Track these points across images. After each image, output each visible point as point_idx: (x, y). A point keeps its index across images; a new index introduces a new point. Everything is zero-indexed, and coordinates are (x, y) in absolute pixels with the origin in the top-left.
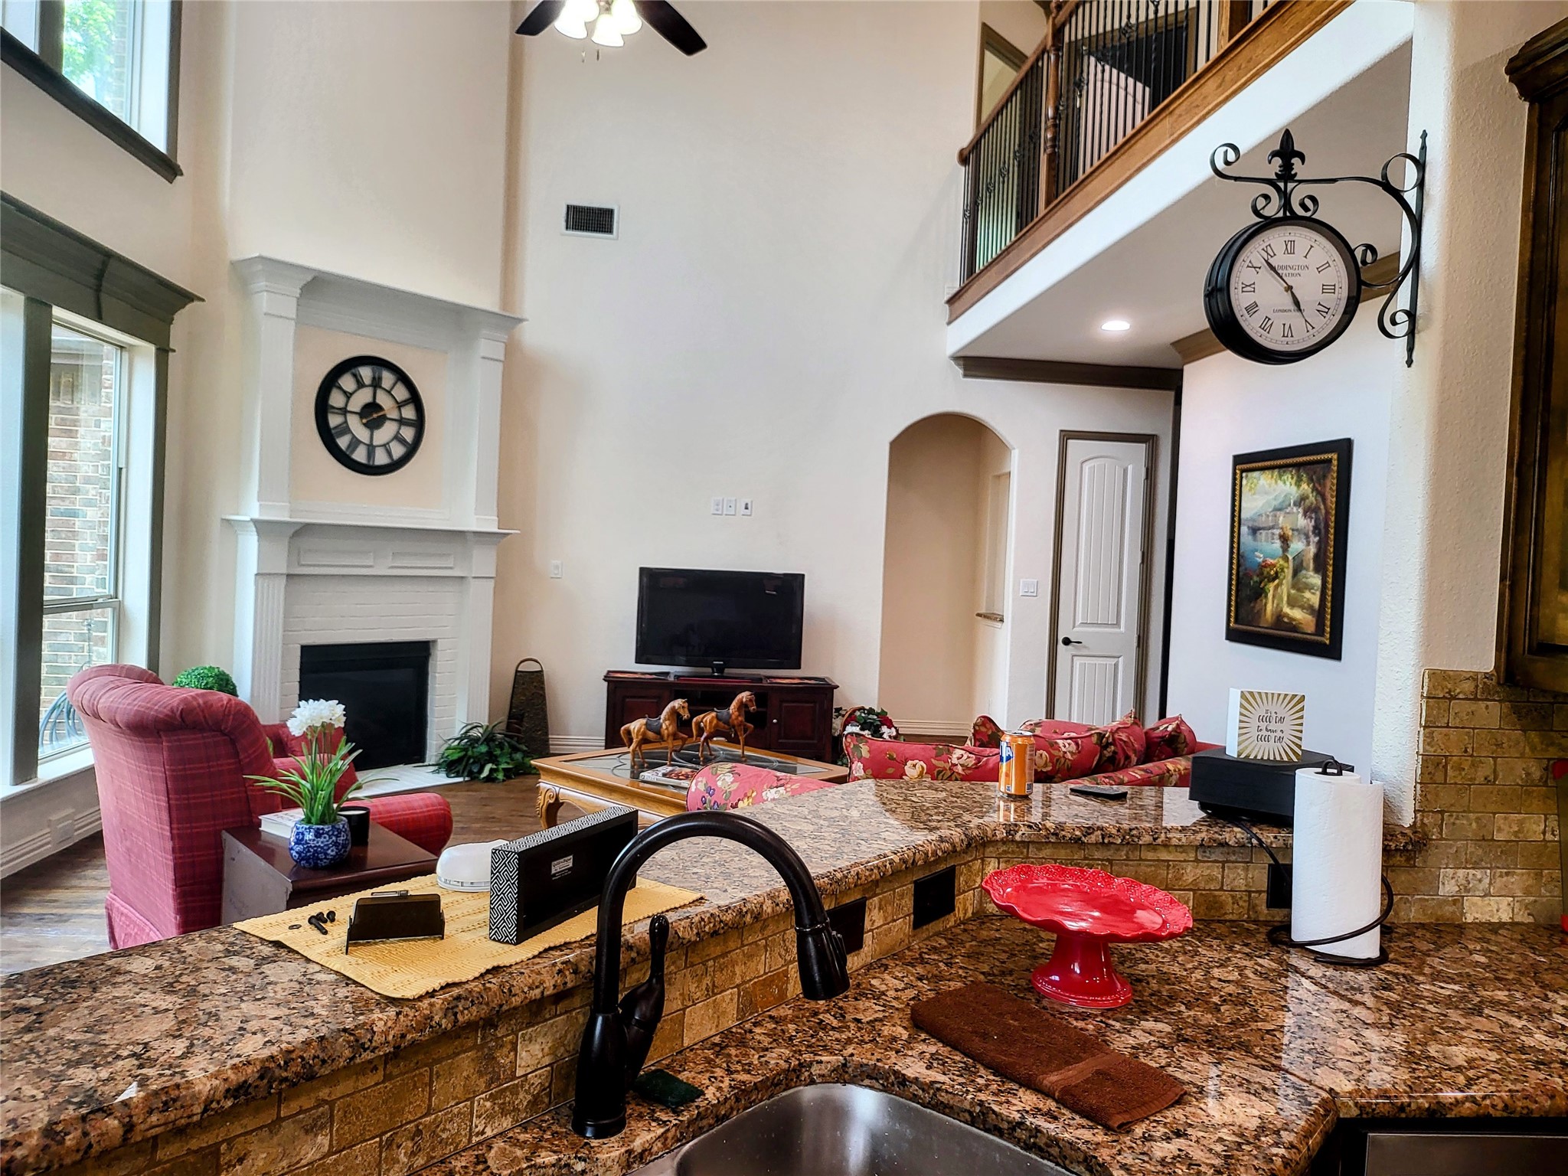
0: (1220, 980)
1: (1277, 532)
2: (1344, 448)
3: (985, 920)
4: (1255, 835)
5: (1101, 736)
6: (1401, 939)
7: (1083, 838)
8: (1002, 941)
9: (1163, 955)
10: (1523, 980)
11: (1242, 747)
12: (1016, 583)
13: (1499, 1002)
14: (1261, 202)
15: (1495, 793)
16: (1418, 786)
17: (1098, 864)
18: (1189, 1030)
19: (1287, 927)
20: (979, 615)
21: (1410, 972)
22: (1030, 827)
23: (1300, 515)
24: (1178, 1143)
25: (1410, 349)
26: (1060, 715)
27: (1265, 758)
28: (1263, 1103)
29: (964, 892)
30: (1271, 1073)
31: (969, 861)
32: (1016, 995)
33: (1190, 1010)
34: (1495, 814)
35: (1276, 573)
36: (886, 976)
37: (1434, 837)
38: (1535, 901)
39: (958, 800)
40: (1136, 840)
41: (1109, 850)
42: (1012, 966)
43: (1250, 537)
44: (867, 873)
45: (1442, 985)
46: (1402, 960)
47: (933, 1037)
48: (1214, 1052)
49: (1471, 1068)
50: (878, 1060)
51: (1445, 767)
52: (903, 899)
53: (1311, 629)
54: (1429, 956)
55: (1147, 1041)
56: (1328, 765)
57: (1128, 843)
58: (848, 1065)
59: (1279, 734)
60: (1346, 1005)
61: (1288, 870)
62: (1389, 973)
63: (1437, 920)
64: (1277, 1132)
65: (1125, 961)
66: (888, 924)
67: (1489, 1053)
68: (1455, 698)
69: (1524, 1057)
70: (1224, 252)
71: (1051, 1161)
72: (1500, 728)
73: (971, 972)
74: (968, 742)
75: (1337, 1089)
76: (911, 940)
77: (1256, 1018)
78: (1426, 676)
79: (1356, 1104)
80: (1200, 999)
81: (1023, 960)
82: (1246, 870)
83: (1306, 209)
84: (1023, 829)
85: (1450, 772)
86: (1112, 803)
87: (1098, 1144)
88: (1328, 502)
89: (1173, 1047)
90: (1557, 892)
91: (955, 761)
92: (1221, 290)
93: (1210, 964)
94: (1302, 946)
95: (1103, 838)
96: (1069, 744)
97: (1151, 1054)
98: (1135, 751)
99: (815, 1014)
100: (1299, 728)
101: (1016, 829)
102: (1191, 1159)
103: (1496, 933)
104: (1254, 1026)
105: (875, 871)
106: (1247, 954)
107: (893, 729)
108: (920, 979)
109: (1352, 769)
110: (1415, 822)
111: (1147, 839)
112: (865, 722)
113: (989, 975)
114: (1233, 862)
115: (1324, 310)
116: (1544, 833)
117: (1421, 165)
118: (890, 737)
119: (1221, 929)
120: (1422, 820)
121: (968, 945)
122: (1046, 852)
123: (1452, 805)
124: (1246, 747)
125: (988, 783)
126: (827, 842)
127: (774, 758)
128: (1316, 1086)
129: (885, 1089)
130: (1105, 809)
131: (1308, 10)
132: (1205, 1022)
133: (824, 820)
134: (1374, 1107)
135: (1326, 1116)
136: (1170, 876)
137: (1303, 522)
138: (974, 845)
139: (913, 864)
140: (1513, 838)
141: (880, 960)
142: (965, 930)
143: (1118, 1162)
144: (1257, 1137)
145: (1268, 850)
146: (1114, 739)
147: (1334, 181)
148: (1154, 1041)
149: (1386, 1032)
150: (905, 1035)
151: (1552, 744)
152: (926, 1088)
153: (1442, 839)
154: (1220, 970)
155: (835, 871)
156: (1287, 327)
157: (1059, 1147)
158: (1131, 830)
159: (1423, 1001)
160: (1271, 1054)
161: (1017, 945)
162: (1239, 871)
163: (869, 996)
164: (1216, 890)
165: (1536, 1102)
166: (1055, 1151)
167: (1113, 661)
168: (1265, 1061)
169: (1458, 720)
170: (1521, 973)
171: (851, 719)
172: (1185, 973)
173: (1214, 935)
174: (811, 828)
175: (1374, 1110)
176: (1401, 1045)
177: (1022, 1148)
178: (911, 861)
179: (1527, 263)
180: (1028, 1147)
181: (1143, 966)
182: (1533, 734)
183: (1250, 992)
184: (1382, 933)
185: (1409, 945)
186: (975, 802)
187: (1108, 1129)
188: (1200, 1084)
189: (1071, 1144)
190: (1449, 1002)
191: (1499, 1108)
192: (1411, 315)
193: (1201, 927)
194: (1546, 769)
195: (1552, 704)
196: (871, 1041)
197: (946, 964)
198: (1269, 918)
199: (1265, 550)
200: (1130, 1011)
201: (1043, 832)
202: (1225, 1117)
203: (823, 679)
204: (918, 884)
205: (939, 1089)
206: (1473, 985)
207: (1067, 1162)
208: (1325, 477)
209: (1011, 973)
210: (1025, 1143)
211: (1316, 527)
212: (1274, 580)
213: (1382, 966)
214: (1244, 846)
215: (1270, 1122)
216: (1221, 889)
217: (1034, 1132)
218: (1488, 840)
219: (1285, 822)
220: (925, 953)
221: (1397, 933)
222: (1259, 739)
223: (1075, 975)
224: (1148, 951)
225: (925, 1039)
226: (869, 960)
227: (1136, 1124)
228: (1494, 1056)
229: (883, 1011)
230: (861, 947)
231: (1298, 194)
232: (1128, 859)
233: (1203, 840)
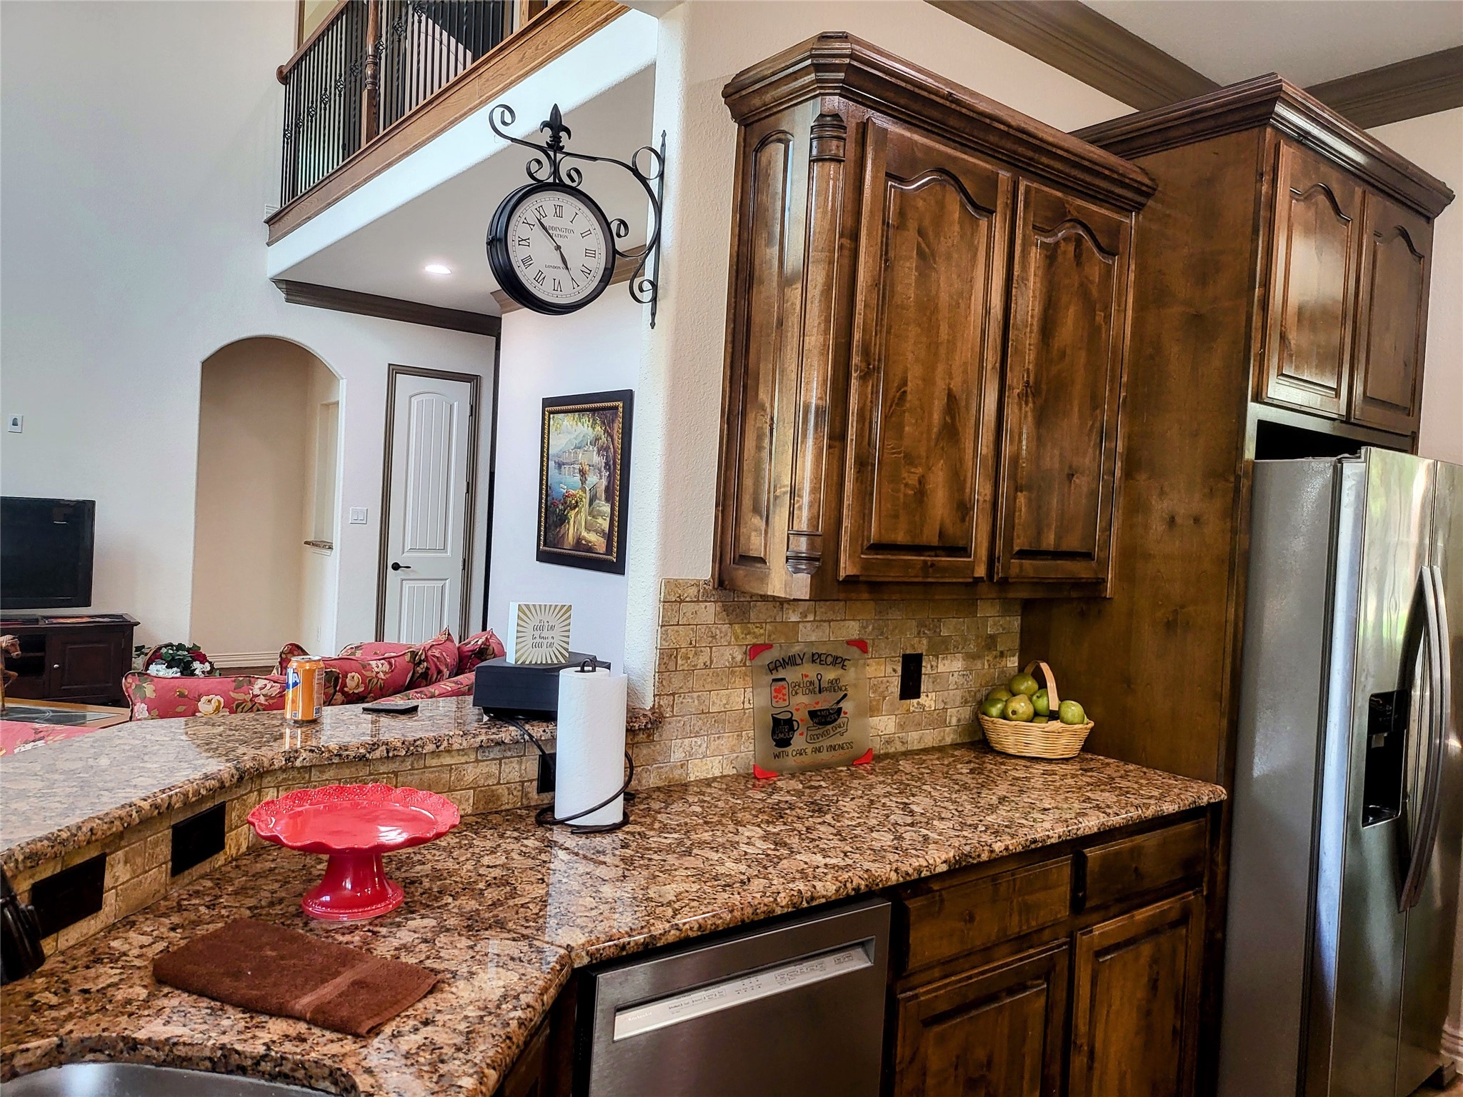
0: (488, 867)
1: (577, 467)
2: (627, 397)
3: (262, 852)
4: (527, 731)
5: (414, 654)
6: (641, 803)
7: (368, 755)
8: (277, 871)
9: (440, 853)
10: (724, 821)
11: (519, 654)
12: (344, 510)
13: (705, 842)
14: (534, 167)
15: (711, 675)
16: (657, 675)
17: (383, 778)
18: (452, 919)
19: (551, 808)
20: (306, 543)
21: (643, 829)
22: (312, 751)
23: (595, 453)
24: (427, 1031)
25: (653, 314)
26: (390, 637)
27: (539, 662)
28: (510, 972)
29: (237, 827)
30: (519, 943)
31: (244, 795)
32: (283, 923)
33: (456, 900)
34: (710, 691)
35: (577, 502)
36: (132, 934)
37: (668, 715)
38: (737, 757)
39: (237, 733)
40: (420, 749)
41: (395, 763)
42: (283, 895)
43: (557, 471)
44: (105, 827)
45: (666, 835)
46: (639, 820)
47: (178, 989)
48: (472, 935)
49: (678, 901)
50: (104, 1030)
51: (676, 657)
52: (157, 847)
53: (602, 549)
54: (660, 813)
55: (411, 940)
56: (588, 664)
57: (412, 754)
58: (65, 1044)
59: (550, 640)
60: (590, 867)
61: (553, 756)
62: (627, 833)
63: (669, 782)
64: (517, 997)
65: (402, 866)
66: (138, 876)
67: (693, 885)
68: (682, 601)
69: (716, 883)
70: (502, 205)
71: (296, 1085)
72: (715, 623)
73: (235, 910)
74: (275, 671)
75: (573, 944)
76: (168, 888)
77: (514, 895)
78: (663, 584)
79: (587, 953)
80: (469, 888)
81: (297, 886)
82: (520, 763)
83: (573, 180)
84: (304, 754)
85: (680, 662)
86: (402, 717)
87: (344, 1055)
88: (616, 442)
89: (434, 940)
90: (752, 748)
91: (257, 692)
92: (500, 240)
93: (482, 853)
94: (562, 822)
95: (388, 752)
96: (382, 664)
97: (412, 951)
98: (447, 666)
99: (30, 995)
100: (566, 634)
101: (296, 755)
102: (435, 1044)
103: (710, 786)
104: (511, 903)
105: (117, 823)
106: (516, 838)
107: (207, 664)
108: (173, 929)
109: (608, 667)
110: (654, 705)
111: (430, 747)
112: (173, 659)
113: (256, 908)
114: (509, 758)
115: (587, 272)
116: (743, 703)
117: (661, 160)
118: (203, 672)
119: (495, 819)
120: (659, 703)
121: (236, 882)
122: (329, 774)
123: (681, 688)
124: (523, 654)
125: (275, 712)
126: (58, 799)
127: (46, 708)
128: (556, 945)
129: (111, 1058)
130: (393, 724)
131: (591, 11)
132: (469, 909)
133: (61, 773)
134: (601, 952)
135: (562, 970)
136: (452, 779)
137: (598, 460)
138: (246, 778)
139: (168, 808)
140: (723, 709)
141: (127, 917)
142: (237, 867)
143: (363, 1067)
144: (498, 1007)
145: (537, 743)
146: (426, 656)
147: (594, 159)
148: (418, 938)
149: (619, 884)
150: (143, 993)
151: (749, 633)
152: (160, 1046)
153: (673, 716)
154: (489, 857)
155: (59, 831)
156: (557, 282)
157: (305, 1069)
158: (415, 741)
159: (650, 852)
160: (522, 926)
161: (293, 871)
162: (513, 765)
163: (105, 960)
164: (494, 785)
165: (721, 918)
166: (300, 1074)
167: (440, 584)
168: (515, 933)
169: (685, 619)
170: (723, 815)
171: (156, 656)
172: (457, 866)
173: (490, 826)
174: (40, 785)
175: (601, 954)
176: (629, 893)
177: (266, 1080)
178: (166, 805)
179: (735, 254)
180: (273, 1077)
181: (419, 868)
182: (736, 626)
183: (513, 872)
184: (625, 799)
185: (646, 806)
186: (256, 733)
187: (357, 1036)
188: (454, 969)
189: (316, 1062)
190: (670, 850)
191: (695, 929)
192: (654, 285)
193: (479, 820)
194: (745, 653)
195: (749, 602)
196: (97, 1011)
197: (208, 907)
198: (539, 802)
199: (566, 482)
200: (399, 914)
201: (326, 755)
202: (473, 995)
203: (121, 616)
204: (176, 829)
205: (175, 1044)
206: (688, 832)
207: (313, 1081)
208: (613, 421)
209: (281, 901)
210: (270, 1075)
211: (607, 464)
212: (575, 508)
213: (624, 829)
214: (518, 742)
215: (512, 989)
216: (499, 783)
217: (279, 1061)
218: (706, 713)
219: (549, 716)
220: (184, 900)
221: (639, 798)
222: (534, 646)
223: (346, 892)
224: (426, 852)
225: (169, 993)
226: (112, 920)
227: (386, 1024)
228: (696, 887)
229: (121, 974)
230: (100, 908)
231: (566, 165)
232: (413, 769)
233: (482, 742)
